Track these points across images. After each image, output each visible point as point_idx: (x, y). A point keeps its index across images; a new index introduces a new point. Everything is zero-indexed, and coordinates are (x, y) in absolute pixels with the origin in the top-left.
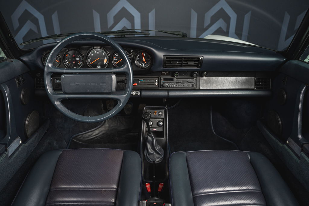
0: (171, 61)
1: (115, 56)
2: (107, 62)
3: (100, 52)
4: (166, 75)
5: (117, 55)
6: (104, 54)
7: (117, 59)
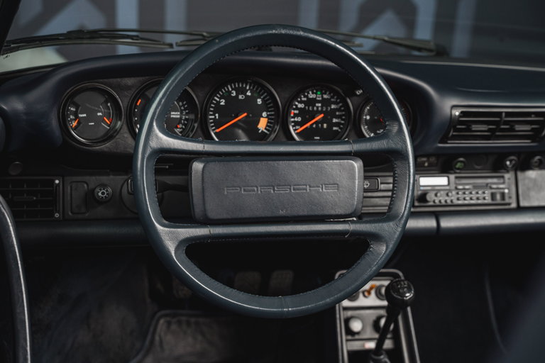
0: (468, 124)
1: (294, 109)
2: (267, 126)
3: (249, 94)
4: (428, 166)
5: (300, 106)
6: (259, 101)
7: (299, 119)
